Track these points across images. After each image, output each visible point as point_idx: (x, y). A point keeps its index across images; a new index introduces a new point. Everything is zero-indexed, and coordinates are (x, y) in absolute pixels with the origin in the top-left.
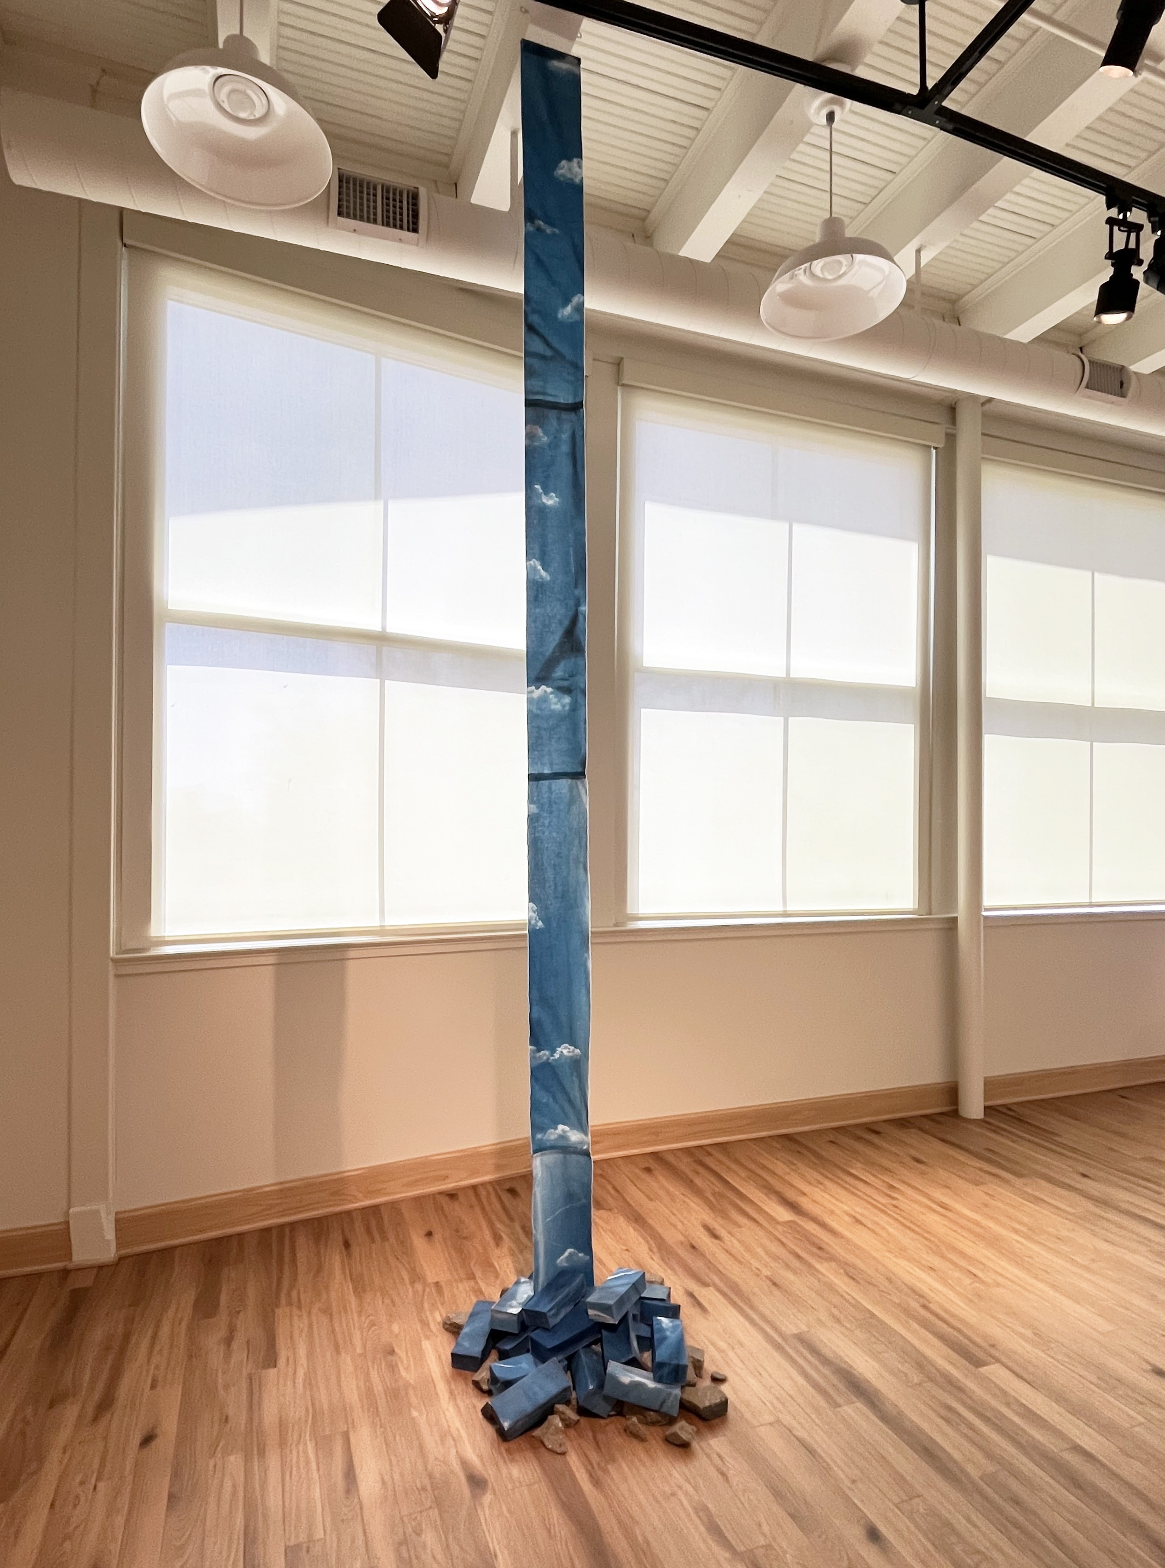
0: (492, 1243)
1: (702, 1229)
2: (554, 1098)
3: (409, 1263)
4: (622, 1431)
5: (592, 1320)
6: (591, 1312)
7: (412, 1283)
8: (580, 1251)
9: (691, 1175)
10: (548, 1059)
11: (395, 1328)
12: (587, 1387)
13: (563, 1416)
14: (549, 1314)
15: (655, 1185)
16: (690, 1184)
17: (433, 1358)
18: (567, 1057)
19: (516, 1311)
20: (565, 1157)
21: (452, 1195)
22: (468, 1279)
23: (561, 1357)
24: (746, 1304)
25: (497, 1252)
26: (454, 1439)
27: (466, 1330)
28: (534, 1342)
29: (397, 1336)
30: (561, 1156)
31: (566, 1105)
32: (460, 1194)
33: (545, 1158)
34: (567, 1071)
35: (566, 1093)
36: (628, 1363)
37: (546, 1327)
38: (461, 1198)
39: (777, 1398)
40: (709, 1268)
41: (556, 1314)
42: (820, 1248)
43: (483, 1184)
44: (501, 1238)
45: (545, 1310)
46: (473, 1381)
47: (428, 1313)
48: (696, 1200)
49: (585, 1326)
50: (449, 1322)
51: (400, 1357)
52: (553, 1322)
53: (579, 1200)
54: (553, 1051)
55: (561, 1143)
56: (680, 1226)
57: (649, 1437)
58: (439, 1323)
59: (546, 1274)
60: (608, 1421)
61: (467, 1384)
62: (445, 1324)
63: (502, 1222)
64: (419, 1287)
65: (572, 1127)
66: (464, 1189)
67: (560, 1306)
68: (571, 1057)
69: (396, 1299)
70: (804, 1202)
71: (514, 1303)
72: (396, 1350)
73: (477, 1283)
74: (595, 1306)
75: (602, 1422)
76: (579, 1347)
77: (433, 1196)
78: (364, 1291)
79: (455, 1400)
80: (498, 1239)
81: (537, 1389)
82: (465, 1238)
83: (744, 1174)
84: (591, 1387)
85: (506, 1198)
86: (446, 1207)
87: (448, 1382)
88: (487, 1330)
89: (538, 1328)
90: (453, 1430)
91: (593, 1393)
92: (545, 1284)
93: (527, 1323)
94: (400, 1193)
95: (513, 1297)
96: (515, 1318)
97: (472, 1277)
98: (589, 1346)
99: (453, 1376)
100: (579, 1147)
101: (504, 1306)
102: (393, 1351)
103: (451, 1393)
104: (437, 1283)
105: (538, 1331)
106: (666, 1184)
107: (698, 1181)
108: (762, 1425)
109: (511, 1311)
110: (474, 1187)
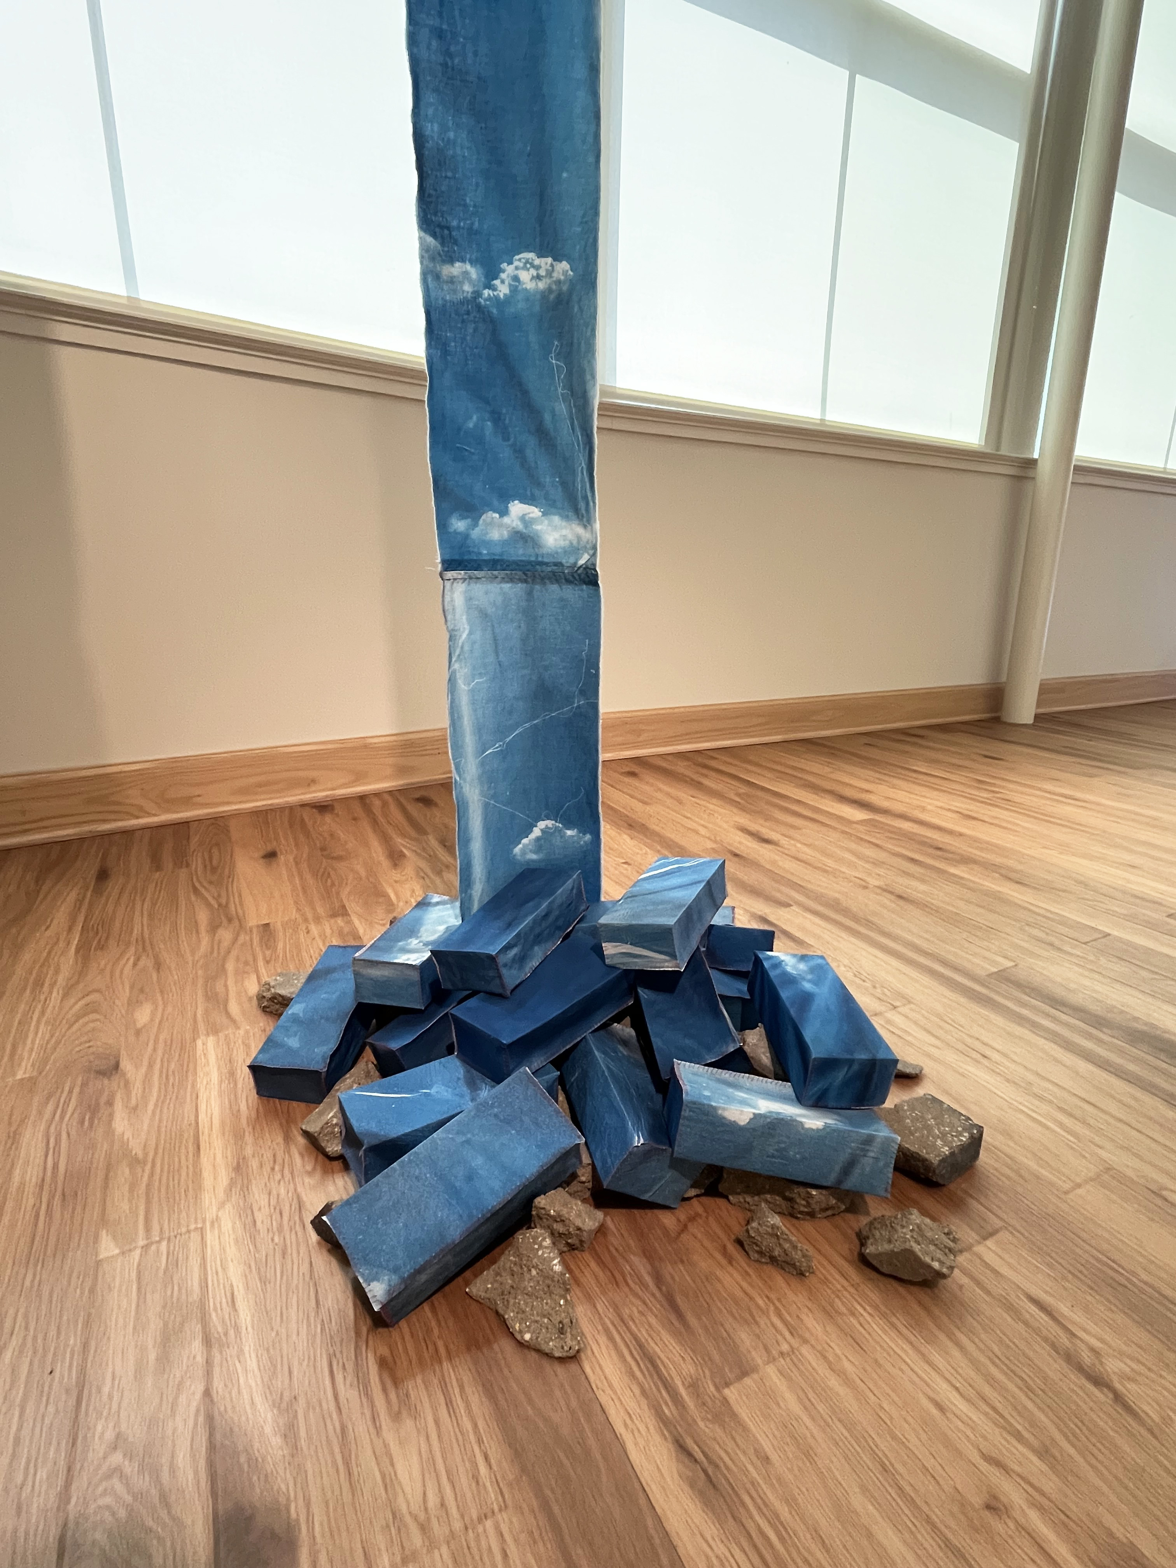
0: (385, 863)
1: (740, 833)
2: (497, 418)
3: (217, 898)
4: (731, 1248)
5: (613, 967)
6: (610, 949)
7: (213, 928)
8: (569, 824)
9: (696, 777)
10: (477, 294)
11: (143, 1015)
12: (626, 1141)
13: (559, 1227)
14: (501, 960)
15: (647, 788)
16: (698, 786)
17: (215, 1077)
18: (528, 297)
19: (417, 958)
20: (530, 593)
21: (323, 807)
22: (334, 915)
23: (539, 1060)
24: (871, 929)
25: (395, 875)
26: (207, 1342)
27: (296, 1009)
28: (464, 1029)
29: (138, 1033)
30: (519, 589)
31: (531, 444)
32: (336, 805)
33: (479, 589)
34: (533, 338)
35: (531, 410)
36: (725, 1063)
37: (494, 987)
38: (338, 809)
39: (1060, 1109)
40: (777, 882)
41: (521, 959)
42: (940, 849)
43: (377, 794)
44: (402, 855)
45: (493, 950)
46: (306, 1134)
47: (231, 983)
48: (714, 801)
49: (598, 982)
50: (268, 995)
51: (127, 1083)
52: (512, 977)
53: (569, 699)
54: (491, 274)
55: (519, 553)
56: (703, 831)
57: (817, 1262)
58: (250, 999)
59: (490, 875)
60: (682, 1214)
61: (288, 1138)
62: (261, 998)
63: (404, 835)
64: (225, 935)
65: (549, 507)
66: (345, 800)
67: (530, 939)
68: (544, 295)
69: (168, 958)
70: (873, 799)
71: (414, 942)
72: (126, 1065)
73: (349, 922)
74: (619, 934)
75: (668, 1219)
76: (586, 1033)
77: (291, 810)
78: (101, 947)
79: (245, 1189)
80: (396, 858)
81: (478, 1161)
82: (339, 858)
83: (769, 775)
84: (638, 1140)
85: (414, 810)
86: (309, 823)
87: (238, 1136)
88: (349, 1005)
89: (474, 993)
90: (217, 1298)
91: (646, 1154)
92: (486, 900)
93: (445, 985)
94: (228, 803)
95: (412, 931)
96: (415, 976)
97: (343, 912)
98: (605, 1026)
99: (256, 1122)
100: (568, 561)
101: (388, 950)
102: (117, 1066)
103: (239, 1168)
104: (268, 925)
105: (472, 1002)
106: (661, 786)
107: (706, 782)
108: (1079, 1186)
109: (402, 959)
110: (362, 798)
